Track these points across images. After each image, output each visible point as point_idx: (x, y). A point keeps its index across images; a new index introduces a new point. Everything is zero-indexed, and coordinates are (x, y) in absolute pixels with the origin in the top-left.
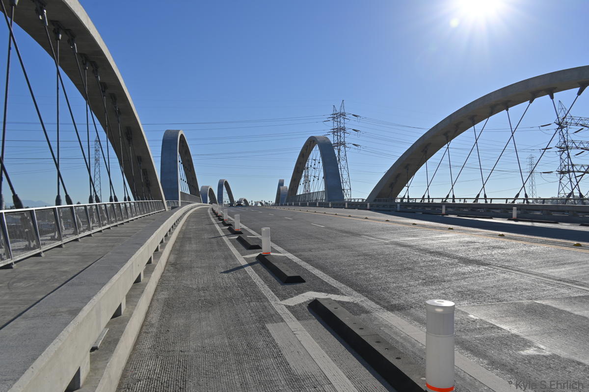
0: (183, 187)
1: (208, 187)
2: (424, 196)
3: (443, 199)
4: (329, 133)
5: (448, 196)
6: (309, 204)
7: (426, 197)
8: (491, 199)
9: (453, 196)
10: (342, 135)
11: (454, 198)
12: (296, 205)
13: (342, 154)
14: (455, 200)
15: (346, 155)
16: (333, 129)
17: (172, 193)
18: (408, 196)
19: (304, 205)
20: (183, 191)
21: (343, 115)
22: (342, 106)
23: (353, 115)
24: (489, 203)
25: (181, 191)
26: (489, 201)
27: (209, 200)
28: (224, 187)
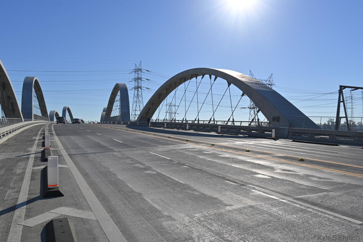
0: (36, 110)
1: (54, 111)
2: (183, 119)
3: (193, 121)
4: (132, 81)
6: (117, 123)
7: (184, 119)
8: (217, 121)
10: (140, 82)
12: (110, 123)
13: (140, 93)
14: (199, 121)
15: (142, 94)
16: (135, 78)
17: (28, 115)
18: (175, 119)
19: (114, 123)
20: (36, 114)
21: (140, 70)
22: (140, 64)
23: (147, 70)
24: (216, 124)
25: (34, 114)
26: (215, 122)
27: (55, 120)
28: (67, 111)
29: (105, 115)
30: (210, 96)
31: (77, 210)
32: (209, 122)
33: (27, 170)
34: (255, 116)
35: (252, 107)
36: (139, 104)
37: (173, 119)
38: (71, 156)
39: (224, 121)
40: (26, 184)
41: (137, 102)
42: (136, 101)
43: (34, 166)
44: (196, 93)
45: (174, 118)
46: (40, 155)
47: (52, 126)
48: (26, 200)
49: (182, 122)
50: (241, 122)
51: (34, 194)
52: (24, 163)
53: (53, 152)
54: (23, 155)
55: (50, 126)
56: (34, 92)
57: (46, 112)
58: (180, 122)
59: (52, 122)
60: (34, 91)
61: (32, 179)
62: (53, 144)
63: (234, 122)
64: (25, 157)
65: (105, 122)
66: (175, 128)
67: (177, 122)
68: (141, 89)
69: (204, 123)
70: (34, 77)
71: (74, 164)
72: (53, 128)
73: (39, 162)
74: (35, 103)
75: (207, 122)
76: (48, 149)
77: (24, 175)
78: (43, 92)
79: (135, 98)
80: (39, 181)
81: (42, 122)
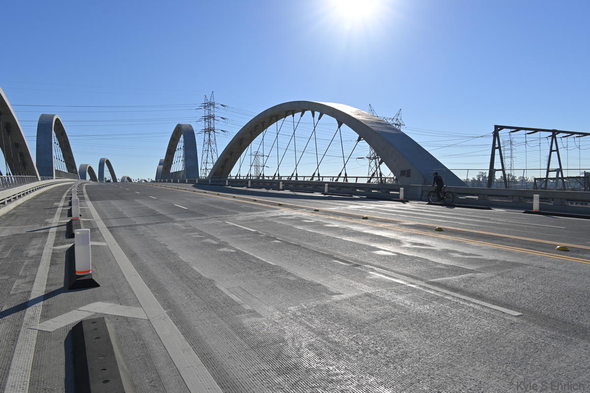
0: (59, 164)
1: (87, 165)
2: (275, 174)
3: (289, 177)
4: (201, 120)
5: (293, 174)
6: (180, 181)
7: (277, 175)
8: (323, 177)
9: (297, 174)
10: (212, 121)
11: (297, 176)
12: (169, 181)
13: (212, 138)
14: (298, 178)
15: (215, 139)
16: (205, 117)
17: (47, 171)
19: (175, 181)
20: (59, 169)
21: (212, 104)
22: (212, 96)
23: (222, 105)
24: (321, 181)
25: (56, 169)
26: (321, 178)
27: (88, 177)
28: (105, 165)
29: (161, 170)
30: (312, 141)
31: (118, 306)
32: (312, 179)
33: (44, 251)
34: (377, 169)
35: (372, 156)
36: (211, 153)
37: (260, 174)
38: (112, 229)
39: (333, 177)
40: (43, 271)
41: (208, 151)
42: (207, 149)
43: (55, 245)
44: (293, 137)
45: (262, 174)
46: (64, 228)
47: (84, 187)
48: (43, 294)
49: (273, 179)
50: (357, 178)
51: (55, 285)
52: (41, 241)
53: (84, 224)
54: (40, 228)
55: (80, 186)
56: (55, 137)
57: (74, 167)
58: (271, 178)
59: (83, 181)
60: (55, 135)
61: (53, 263)
62: (85, 213)
63: (348, 178)
64: (42, 231)
65: (162, 180)
66: (264, 188)
67: (267, 178)
68: (214, 132)
69: (306, 180)
70: (54, 115)
71: (115, 242)
72: (84, 190)
73: (63, 238)
74: (57, 153)
75: (309, 179)
76: (77, 219)
77: (41, 258)
78: (68, 137)
79: (206, 146)
80: (64, 266)
81: (68, 181)
